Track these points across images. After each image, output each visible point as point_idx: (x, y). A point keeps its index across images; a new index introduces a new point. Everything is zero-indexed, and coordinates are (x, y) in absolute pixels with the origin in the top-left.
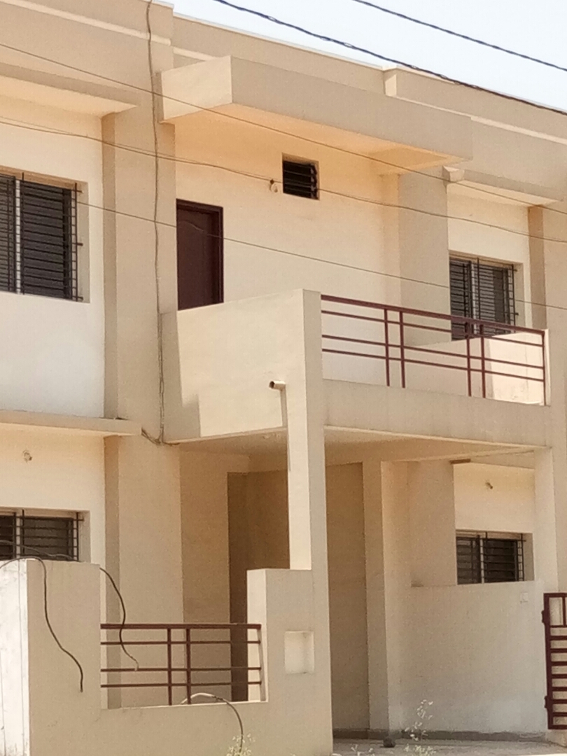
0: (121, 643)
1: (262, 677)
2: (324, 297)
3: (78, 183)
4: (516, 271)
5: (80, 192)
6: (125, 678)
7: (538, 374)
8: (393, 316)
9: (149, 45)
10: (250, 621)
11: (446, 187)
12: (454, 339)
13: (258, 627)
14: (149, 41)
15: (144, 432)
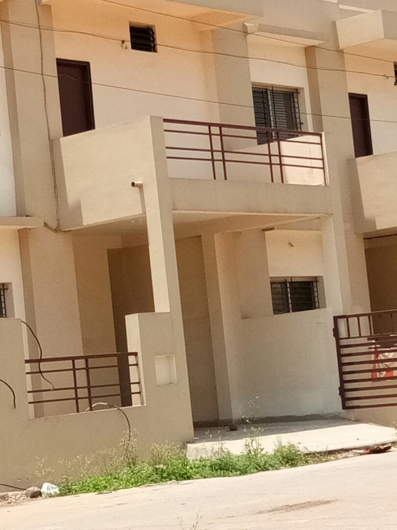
0: (40, 372)
1: (141, 389)
2: (165, 120)
4: (299, 93)
6: (45, 396)
7: (319, 164)
8: (215, 130)
10: (129, 351)
11: (246, 36)
12: (259, 144)
13: (135, 354)
15: (45, 224)
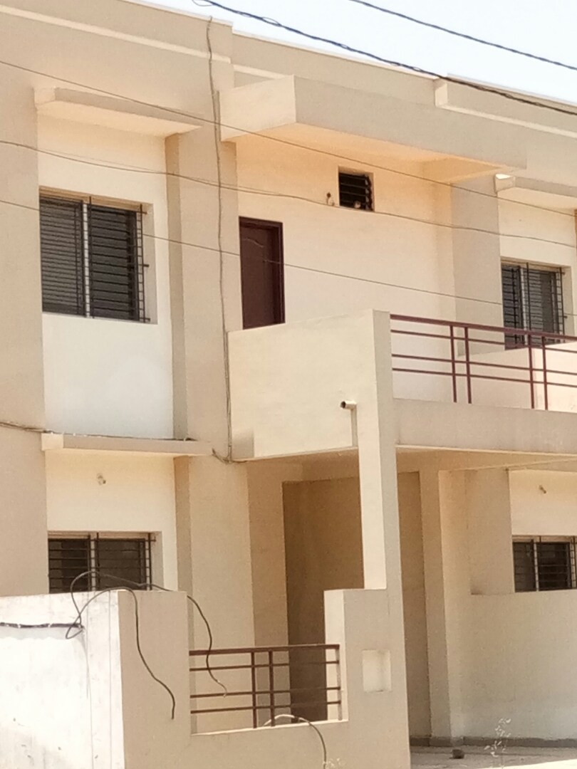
2: (393, 317)
3: (143, 205)
4: (564, 273)
5: (146, 213)
9: (210, 64)
12: (507, 348)
13: (336, 647)
14: (210, 60)
15: (214, 451)
